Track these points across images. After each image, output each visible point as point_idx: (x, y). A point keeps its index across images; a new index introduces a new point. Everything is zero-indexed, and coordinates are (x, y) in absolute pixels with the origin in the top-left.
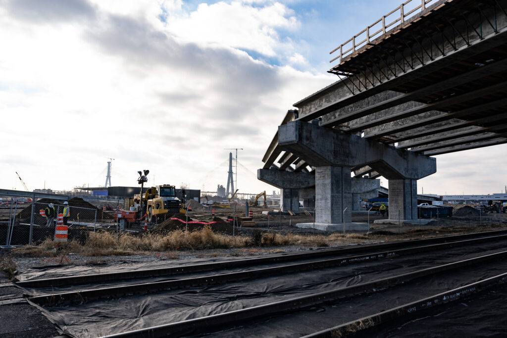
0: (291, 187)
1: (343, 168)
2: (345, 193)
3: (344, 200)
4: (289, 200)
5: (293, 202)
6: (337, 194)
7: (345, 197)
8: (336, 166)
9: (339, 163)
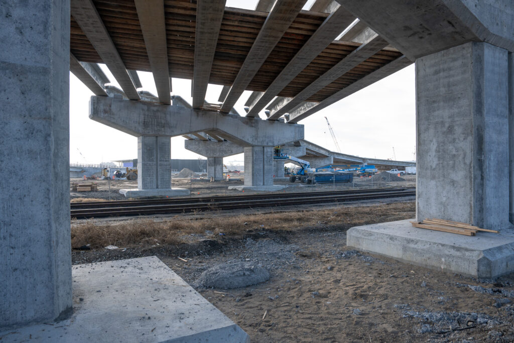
0: (215, 156)
1: (158, 138)
2: (160, 161)
3: (159, 167)
4: (213, 168)
5: (217, 169)
6: (149, 162)
7: (161, 165)
8: (147, 136)
9: (151, 133)
